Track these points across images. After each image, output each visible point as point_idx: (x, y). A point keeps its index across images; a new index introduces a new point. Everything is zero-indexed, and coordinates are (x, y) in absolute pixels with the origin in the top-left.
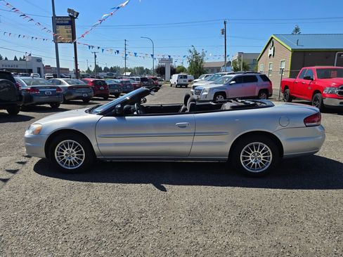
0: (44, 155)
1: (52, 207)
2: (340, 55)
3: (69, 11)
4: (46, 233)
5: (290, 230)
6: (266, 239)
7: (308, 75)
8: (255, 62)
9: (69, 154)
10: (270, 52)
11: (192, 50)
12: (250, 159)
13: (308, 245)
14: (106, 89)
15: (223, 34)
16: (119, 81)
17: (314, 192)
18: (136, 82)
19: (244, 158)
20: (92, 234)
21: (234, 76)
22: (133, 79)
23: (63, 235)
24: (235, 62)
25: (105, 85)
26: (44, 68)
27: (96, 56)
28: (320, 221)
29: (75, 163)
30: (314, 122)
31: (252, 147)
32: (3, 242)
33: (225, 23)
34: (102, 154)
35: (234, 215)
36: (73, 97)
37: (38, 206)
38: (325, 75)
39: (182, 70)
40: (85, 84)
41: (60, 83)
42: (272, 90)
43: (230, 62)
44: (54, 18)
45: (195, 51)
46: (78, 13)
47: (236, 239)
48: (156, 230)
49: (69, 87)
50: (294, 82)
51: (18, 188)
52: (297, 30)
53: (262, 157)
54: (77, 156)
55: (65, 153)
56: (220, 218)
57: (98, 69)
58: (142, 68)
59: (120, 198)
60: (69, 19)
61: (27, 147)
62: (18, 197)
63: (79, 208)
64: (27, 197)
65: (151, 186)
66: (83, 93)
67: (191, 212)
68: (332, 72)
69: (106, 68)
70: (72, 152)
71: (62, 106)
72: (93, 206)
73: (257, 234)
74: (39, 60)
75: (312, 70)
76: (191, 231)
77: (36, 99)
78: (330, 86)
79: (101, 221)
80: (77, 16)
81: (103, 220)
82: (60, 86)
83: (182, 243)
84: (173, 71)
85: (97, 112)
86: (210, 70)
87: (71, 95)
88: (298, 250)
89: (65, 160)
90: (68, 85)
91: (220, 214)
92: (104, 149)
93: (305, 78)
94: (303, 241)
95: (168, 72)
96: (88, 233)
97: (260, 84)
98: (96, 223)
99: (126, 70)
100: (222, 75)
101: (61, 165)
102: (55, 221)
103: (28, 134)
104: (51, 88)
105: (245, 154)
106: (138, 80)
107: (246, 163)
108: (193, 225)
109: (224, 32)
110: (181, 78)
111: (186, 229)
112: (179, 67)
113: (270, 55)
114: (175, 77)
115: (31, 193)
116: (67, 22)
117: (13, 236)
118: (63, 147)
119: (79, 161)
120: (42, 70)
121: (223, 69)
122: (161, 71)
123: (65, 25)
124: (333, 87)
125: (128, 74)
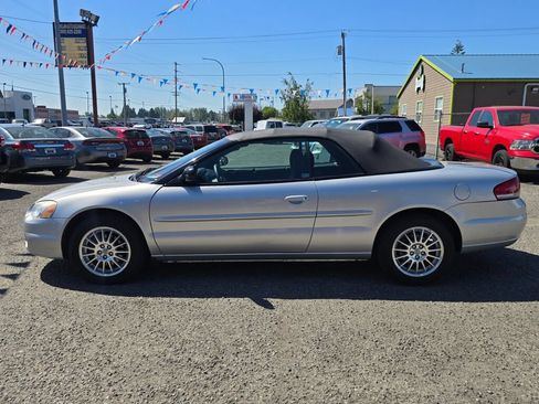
0: (59, 254)
1: (82, 341)
2: (531, 88)
3: (83, 13)
4: (79, 382)
5: (485, 367)
6: (449, 383)
7: (484, 121)
8: (393, 101)
9: (104, 251)
10: (419, 83)
11: (288, 81)
12: (408, 255)
13: (517, 390)
14: (147, 146)
15: (339, 53)
16: (168, 131)
17: (516, 307)
18: (197, 134)
19: (398, 254)
20: (159, 382)
21: (363, 122)
22: (192, 128)
23: (110, 385)
24: (359, 101)
25: (145, 138)
26: (35, 110)
27: (125, 91)
28: (532, 353)
29: (114, 266)
30: (508, 192)
31: (410, 234)
32: (6, 399)
33: (343, 35)
34: (160, 250)
35: (391, 346)
36: (91, 158)
37: (59, 338)
38: (512, 120)
39: (273, 113)
40: (112, 136)
41: (69, 134)
42: (425, 145)
43: (351, 100)
44: (57, 25)
45: (295, 83)
46: (98, 18)
47: (400, 384)
48: (266, 373)
49: (85, 141)
50: (462, 133)
51: (18, 309)
52: (459, 48)
53: (427, 251)
54: (117, 254)
55: (97, 248)
56: (369, 351)
57: (128, 112)
58: (203, 111)
59: (197, 323)
60: (83, 27)
61: (30, 240)
62: (22, 324)
63: (130, 339)
64: (36, 324)
65: (247, 301)
66: (109, 151)
67: (319, 342)
68: (523, 115)
69: (142, 111)
70: (109, 247)
71: (73, 174)
72: (153, 336)
73: (433, 375)
74: (27, 97)
75: (490, 112)
76: (324, 373)
77: (30, 162)
78: (520, 138)
79: (171, 361)
80: (96, 22)
81: (174, 358)
82: (69, 139)
83: (312, 392)
84: (258, 116)
85: (151, 180)
86: (318, 114)
87: (89, 154)
88: (503, 398)
89: (96, 262)
90: (83, 138)
91: (368, 344)
92: (164, 242)
93: (481, 126)
94: (509, 384)
95: (249, 116)
96: (151, 381)
97: (407, 135)
98: (164, 363)
99: (177, 113)
100: (343, 121)
101: (90, 270)
102: (93, 363)
103: (30, 217)
104: (55, 142)
105: (399, 246)
106: (199, 129)
107: (401, 261)
108: (325, 364)
109: (342, 51)
110: (272, 127)
111: (315, 369)
112: (266, 108)
113: (419, 89)
114: (262, 125)
115: (42, 318)
116: (80, 32)
117: (22, 389)
118: (93, 239)
119: (121, 263)
120: (32, 114)
121: (340, 112)
122: (237, 115)
123: (76, 38)
124: (525, 139)
125: (181, 120)
